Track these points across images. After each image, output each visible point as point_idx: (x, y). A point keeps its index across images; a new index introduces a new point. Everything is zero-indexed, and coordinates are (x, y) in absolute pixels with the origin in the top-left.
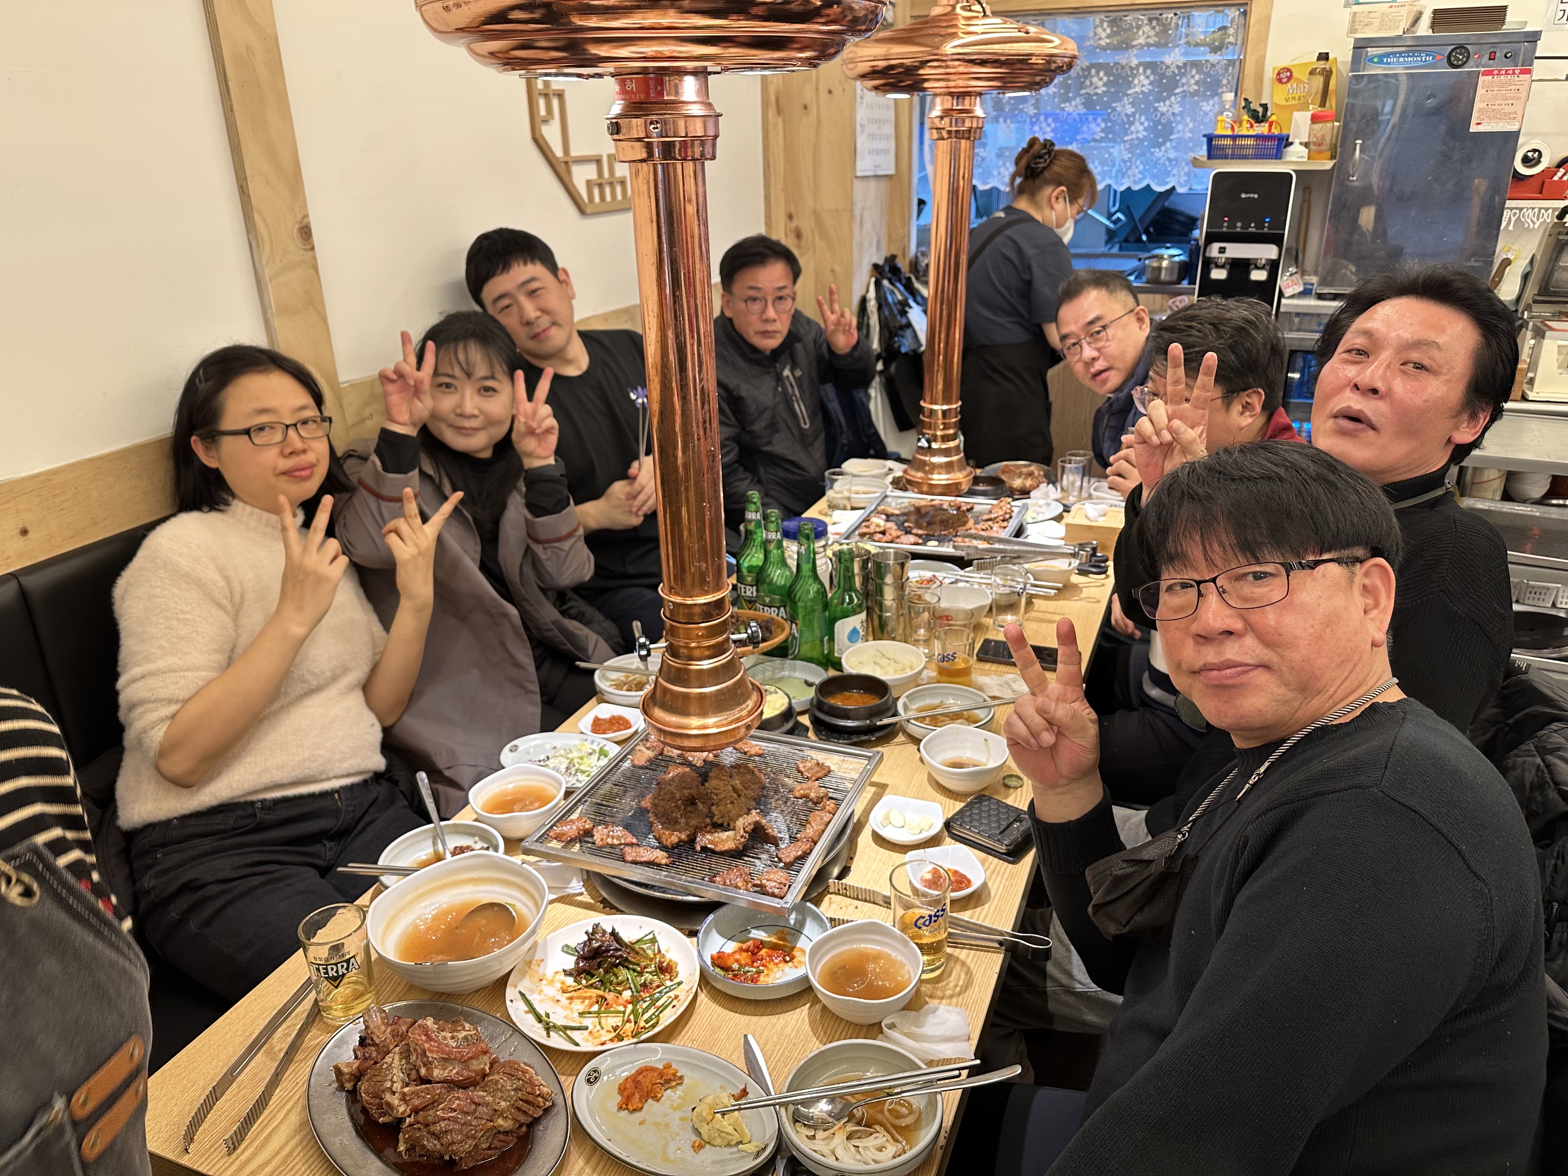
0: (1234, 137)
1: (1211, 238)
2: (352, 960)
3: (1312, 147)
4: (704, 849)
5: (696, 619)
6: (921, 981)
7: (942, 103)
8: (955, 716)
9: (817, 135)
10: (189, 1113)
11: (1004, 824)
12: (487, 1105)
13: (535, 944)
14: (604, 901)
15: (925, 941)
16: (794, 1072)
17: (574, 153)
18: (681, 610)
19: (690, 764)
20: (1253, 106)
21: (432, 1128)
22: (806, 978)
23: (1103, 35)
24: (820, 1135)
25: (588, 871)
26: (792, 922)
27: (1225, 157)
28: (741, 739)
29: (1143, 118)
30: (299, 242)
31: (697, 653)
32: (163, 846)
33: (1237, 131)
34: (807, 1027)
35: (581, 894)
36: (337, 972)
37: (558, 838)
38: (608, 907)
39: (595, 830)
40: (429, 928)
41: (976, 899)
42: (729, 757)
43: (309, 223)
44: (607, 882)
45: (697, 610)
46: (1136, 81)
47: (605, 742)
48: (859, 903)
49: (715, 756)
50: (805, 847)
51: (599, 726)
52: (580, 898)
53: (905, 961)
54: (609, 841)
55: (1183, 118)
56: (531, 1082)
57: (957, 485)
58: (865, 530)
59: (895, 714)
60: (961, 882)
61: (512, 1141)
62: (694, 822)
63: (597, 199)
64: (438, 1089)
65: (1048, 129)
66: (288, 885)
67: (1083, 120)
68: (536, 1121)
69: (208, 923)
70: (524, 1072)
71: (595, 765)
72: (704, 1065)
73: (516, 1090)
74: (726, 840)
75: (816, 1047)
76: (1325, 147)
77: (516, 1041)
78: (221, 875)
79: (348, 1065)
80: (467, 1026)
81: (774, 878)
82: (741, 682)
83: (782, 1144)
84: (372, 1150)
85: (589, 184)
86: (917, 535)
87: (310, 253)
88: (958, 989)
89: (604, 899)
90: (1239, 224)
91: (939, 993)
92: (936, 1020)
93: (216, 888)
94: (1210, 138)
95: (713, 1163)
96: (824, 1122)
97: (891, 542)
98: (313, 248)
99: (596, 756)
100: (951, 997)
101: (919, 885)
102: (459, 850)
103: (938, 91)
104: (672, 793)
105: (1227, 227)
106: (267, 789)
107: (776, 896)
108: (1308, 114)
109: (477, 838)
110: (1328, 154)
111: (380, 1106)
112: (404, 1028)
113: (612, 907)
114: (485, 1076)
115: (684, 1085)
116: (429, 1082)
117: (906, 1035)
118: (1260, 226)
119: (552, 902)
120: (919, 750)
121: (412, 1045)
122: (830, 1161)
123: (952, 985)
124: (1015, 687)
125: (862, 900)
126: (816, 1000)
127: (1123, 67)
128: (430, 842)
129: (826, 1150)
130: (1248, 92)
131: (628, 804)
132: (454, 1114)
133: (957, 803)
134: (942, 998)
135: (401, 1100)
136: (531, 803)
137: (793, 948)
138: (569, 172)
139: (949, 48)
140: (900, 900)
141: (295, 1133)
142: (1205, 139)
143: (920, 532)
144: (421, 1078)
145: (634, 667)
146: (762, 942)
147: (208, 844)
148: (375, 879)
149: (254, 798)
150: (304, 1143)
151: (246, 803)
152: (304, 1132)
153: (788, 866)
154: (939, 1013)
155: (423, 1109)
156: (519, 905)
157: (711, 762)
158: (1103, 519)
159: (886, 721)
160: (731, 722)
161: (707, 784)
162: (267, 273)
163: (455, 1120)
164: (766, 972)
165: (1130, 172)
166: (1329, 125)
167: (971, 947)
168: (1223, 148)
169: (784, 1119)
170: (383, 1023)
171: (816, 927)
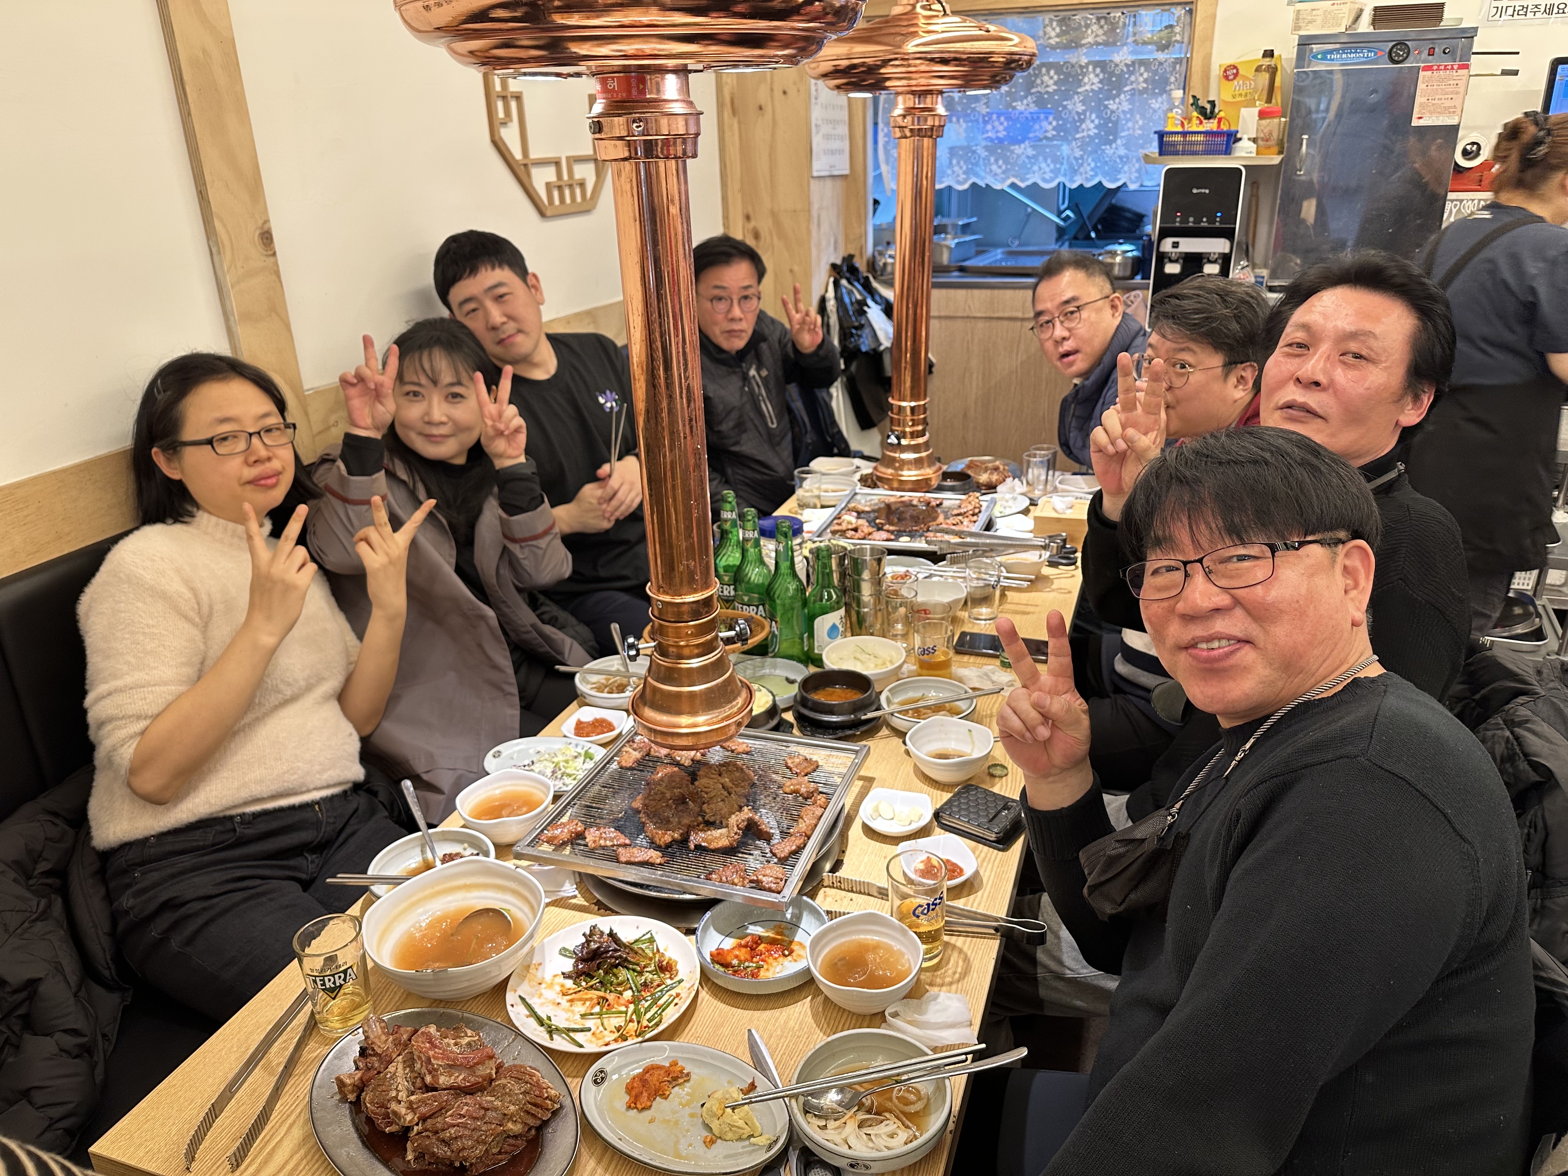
0: (1184, 134)
1: (1165, 233)
2: (350, 971)
3: (1260, 142)
4: (698, 847)
5: (686, 617)
6: (921, 970)
7: (905, 101)
8: (937, 708)
9: (773, 135)
10: (188, 1131)
11: (993, 812)
12: (496, 1109)
13: (533, 949)
14: (598, 903)
15: (922, 930)
16: (802, 1063)
17: (534, 155)
18: (670, 609)
19: (678, 764)
20: (1200, 103)
21: (441, 1135)
22: (808, 971)
23: (1053, 34)
24: (832, 1124)
25: (580, 873)
26: (788, 916)
27: (1176, 153)
28: (731, 737)
29: (1094, 116)
30: (261, 248)
31: (686, 652)
32: (142, 864)
33: (1187, 128)
34: (810, 1019)
35: (575, 897)
36: (334, 983)
37: (549, 841)
38: (603, 908)
39: (587, 833)
40: (424, 936)
41: (968, 887)
42: (716, 755)
43: (270, 229)
44: (601, 883)
45: (685, 608)
46: (1086, 80)
47: (589, 745)
48: (854, 896)
49: (703, 755)
50: (799, 842)
51: (581, 729)
52: (574, 901)
53: (904, 950)
54: (602, 842)
55: (1132, 115)
56: (538, 1085)
57: (927, 481)
58: (837, 528)
59: (879, 708)
60: (954, 871)
61: (522, 1144)
62: (686, 821)
63: (557, 202)
64: (445, 1096)
65: (1001, 128)
66: (271, 900)
67: (1035, 118)
68: (545, 1124)
69: (190, 941)
70: (531, 1075)
71: (581, 769)
72: (711, 1062)
73: (525, 1093)
74: (719, 837)
75: (820, 1039)
76: (1273, 142)
77: (519, 1045)
78: (202, 892)
79: (350, 1076)
80: (469, 1032)
81: (770, 873)
82: (731, 679)
83: (794, 1135)
84: (379, 1160)
85: (548, 185)
86: (888, 531)
87: (272, 259)
88: (957, 976)
89: (598, 901)
90: (1191, 219)
91: (938, 981)
92: (937, 1007)
93: (197, 906)
94: (1161, 135)
95: (726, 1157)
96: (834, 1112)
97: (864, 539)
98: (274, 254)
99: (581, 759)
100: (951, 984)
101: (913, 876)
102: (448, 858)
103: (900, 89)
104: (663, 793)
105: (1180, 222)
106: (246, 803)
107: (773, 891)
108: (1255, 111)
109: (466, 845)
110: (1276, 149)
111: (387, 1116)
112: (405, 1037)
113: (607, 909)
114: (492, 1081)
115: (692, 1082)
116: (435, 1089)
117: (909, 1022)
118: (1212, 220)
119: (548, 905)
120: (904, 743)
121: (416, 1053)
122: (844, 1150)
123: (950, 972)
124: (995, 678)
125: (856, 892)
126: (818, 992)
127: (1073, 66)
128: (418, 850)
129: (838, 1139)
130: (1196, 89)
131: (618, 804)
132: (463, 1120)
133: (944, 794)
134: (942, 985)
135: (408, 1108)
136: (519, 808)
137: (791, 942)
138: (529, 175)
139: (911, 47)
140: (896, 890)
141: (299, 1147)
142: (1156, 136)
143: (892, 528)
144: (426, 1086)
145: (614, 669)
146: (760, 937)
147: (187, 861)
148: (364, 890)
149: (233, 812)
150: (309, 1157)
151: (225, 817)
152: (308, 1146)
153: (783, 861)
154: (940, 1000)
155: (430, 1117)
156: (514, 910)
157: (699, 762)
158: (1070, 511)
159: (870, 715)
160: (723, 720)
161: (697, 783)
162: (229, 279)
163: (464, 1126)
164: (765, 967)
165: (1082, 170)
166: (1276, 120)
167: (967, 934)
168: (1174, 144)
169: (796, 1111)
170: (384, 1033)
171: (813, 920)
